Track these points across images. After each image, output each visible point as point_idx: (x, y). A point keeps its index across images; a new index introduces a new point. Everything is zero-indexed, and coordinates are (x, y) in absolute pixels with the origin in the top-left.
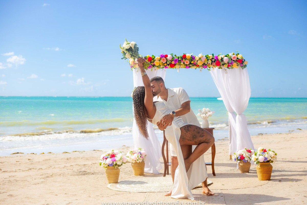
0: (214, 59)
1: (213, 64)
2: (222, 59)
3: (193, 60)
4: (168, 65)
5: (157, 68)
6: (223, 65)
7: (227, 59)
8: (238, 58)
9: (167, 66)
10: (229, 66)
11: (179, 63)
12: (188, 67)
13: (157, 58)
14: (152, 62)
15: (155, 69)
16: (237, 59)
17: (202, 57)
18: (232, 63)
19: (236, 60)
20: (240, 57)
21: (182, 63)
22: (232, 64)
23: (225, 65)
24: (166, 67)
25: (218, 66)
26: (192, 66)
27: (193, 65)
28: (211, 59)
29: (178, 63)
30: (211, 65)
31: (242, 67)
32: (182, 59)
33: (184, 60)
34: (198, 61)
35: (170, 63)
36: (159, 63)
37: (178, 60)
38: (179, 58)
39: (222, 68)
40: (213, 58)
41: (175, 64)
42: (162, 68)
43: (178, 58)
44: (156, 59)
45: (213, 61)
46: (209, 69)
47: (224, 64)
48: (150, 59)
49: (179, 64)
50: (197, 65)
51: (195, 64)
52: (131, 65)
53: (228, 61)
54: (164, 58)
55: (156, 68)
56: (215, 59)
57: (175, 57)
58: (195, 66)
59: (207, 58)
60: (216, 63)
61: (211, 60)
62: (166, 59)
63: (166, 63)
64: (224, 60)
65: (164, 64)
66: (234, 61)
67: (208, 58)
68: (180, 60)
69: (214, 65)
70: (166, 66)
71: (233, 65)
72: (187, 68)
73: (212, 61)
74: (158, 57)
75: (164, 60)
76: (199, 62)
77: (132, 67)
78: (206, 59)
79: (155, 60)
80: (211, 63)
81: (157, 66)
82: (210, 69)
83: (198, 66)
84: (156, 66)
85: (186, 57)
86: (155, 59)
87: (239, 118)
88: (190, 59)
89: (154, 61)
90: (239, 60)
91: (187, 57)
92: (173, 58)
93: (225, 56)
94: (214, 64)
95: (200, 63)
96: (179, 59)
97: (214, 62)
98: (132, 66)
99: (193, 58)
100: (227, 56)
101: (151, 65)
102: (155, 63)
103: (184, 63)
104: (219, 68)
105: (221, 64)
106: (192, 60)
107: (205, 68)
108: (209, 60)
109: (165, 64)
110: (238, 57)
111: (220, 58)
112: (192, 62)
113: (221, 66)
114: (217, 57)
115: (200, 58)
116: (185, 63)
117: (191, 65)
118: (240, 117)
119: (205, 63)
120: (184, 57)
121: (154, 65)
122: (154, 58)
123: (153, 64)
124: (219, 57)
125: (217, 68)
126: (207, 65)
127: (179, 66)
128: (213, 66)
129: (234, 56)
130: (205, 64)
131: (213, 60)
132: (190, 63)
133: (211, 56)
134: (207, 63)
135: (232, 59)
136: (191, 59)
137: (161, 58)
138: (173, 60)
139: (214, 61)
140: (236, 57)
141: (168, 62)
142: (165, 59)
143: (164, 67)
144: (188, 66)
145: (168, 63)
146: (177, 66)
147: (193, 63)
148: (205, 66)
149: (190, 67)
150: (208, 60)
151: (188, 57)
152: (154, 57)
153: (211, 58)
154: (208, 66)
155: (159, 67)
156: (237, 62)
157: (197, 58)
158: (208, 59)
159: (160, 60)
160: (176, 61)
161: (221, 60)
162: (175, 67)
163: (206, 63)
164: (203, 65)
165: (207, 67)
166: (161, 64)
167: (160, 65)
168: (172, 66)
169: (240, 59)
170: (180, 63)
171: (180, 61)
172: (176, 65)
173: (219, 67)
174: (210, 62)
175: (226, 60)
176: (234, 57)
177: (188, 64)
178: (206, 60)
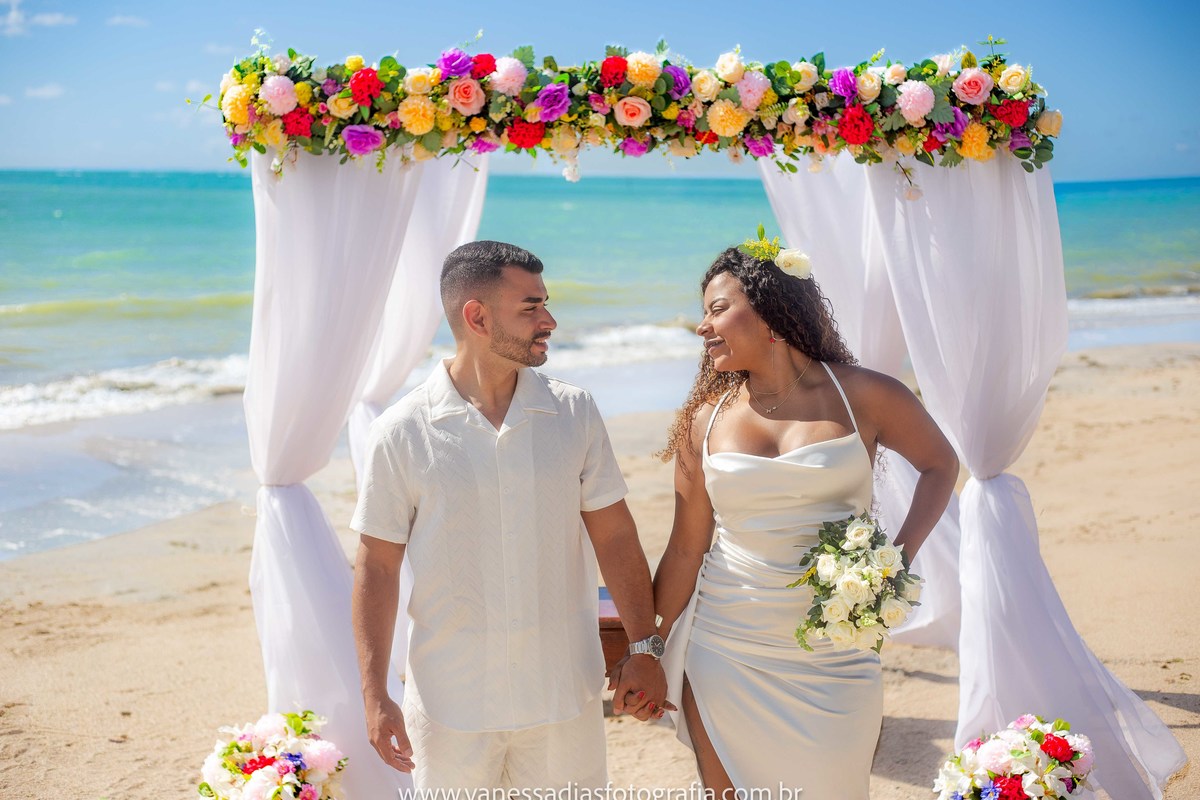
0: (825, 94)
1: (820, 132)
2: (886, 97)
3: (677, 96)
4: (499, 128)
5: (422, 151)
6: (891, 136)
7: (924, 96)
8: (997, 91)
9: (491, 138)
10: (931, 144)
11: (575, 117)
12: (642, 149)
13: (420, 79)
14: (379, 110)
15: (405, 160)
16: (995, 100)
17: (743, 74)
18: (954, 128)
19: (987, 105)
20: (1013, 78)
21: (596, 120)
22: (956, 133)
23: (902, 140)
24: (481, 144)
25: (852, 146)
26: (668, 137)
27: (677, 135)
28: (802, 96)
29: (565, 117)
30: (803, 134)
31: (1022, 152)
32: (599, 90)
33: (610, 96)
34: (709, 103)
35: (509, 115)
36: (430, 113)
37: (571, 95)
38: (574, 81)
39: (879, 160)
40: (818, 89)
41: (550, 125)
42: (452, 150)
43: (566, 78)
44: (410, 90)
45: (818, 107)
46: (784, 159)
47: (901, 130)
48: (370, 88)
49: (572, 122)
50: (701, 130)
51: (687, 129)
52: (235, 125)
53: (925, 110)
54: (467, 79)
55: (412, 150)
56: (838, 90)
57: (547, 72)
58: (688, 141)
59: (776, 82)
60: (841, 125)
61: (809, 97)
62: (482, 86)
63: (484, 113)
64: (902, 102)
65: (468, 120)
66: (968, 108)
67: (789, 83)
68: (586, 98)
69: (824, 137)
70: (486, 139)
71: (960, 144)
72: (631, 152)
73: (812, 106)
74: (421, 73)
75: (466, 92)
76: (719, 110)
77: (237, 139)
78: (772, 93)
79: (406, 95)
80: (809, 123)
81: (421, 139)
82: (792, 161)
83: (713, 138)
84: (410, 136)
85: (624, 76)
86: (406, 84)
87: (983, 503)
88: (654, 91)
89: (397, 101)
90: (1011, 102)
91: (631, 77)
92: (531, 83)
93: (909, 76)
94: (830, 129)
95: (725, 121)
96: (580, 89)
97: (829, 112)
98: (239, 131)
99: (674, 84)
100: (920, 78)
101: (377, 127)
102: (403, 116)
103: (610, 117)
104: (860, 160)
105: (879, 132)
106: (668, 99)
107: (762, 152)
108: (793, 101)
109: (478, 126)
110: (1001, 82)
111: (869, 84)
112: (672, 113)
113: (876, 143)
114: (849, 83)
115: (727, 85)
116: (622, 119)
117: (659, 135)
118: (991, 499)
119: (759, 123)
120: (613, 73)
121: (396, 131)
122: (395, 81)
123: (385, 122)
124: (862, 78)
125: (844, 158)
126: (774, 132)
127: (579, 135)
128: (817, 143)
129: (969, 74)
130: (762, 129)
131: (822, 101)
132: (657, 120)
133: (808, 74)
134: (780, 119)
135: (953, 98)
136: (663, 91)
137: (445, 78)
138: (535, 97)
139: (826, 104)
140: (988, 80)
141: (498, 111)
142: (475, 85)
143: (469, 143)
144: (641, 142)
145: (497, 117)
146: (560, 137)
147: (679, 118)
148: (757, 136)
149: (654, 142)
150: (785, 99)
151: (643, 74)
152: (392, 73)
153: (803, 86)
154: (780, 141)
155: (431, 141)
156: (993, 122)
157: (706, 83)
158: (786, 92)
159: (438, 96)
160: (552, 100)
161: (879, 99)
162: (545, 142)
163: (770, 124)
164: (747, 130)
165: (771, 150)
166: (446, 126)
167: (437, 130)
168: (526, 135)
169: (1018, 96)
170: (584, 115)
171: (581, 106)
172: (555, 131)
173: (860, 150)
174: (798, 113)
175: (914, 99)
176: (974, 84)
177: (637, 122)
178: (772, 97)
